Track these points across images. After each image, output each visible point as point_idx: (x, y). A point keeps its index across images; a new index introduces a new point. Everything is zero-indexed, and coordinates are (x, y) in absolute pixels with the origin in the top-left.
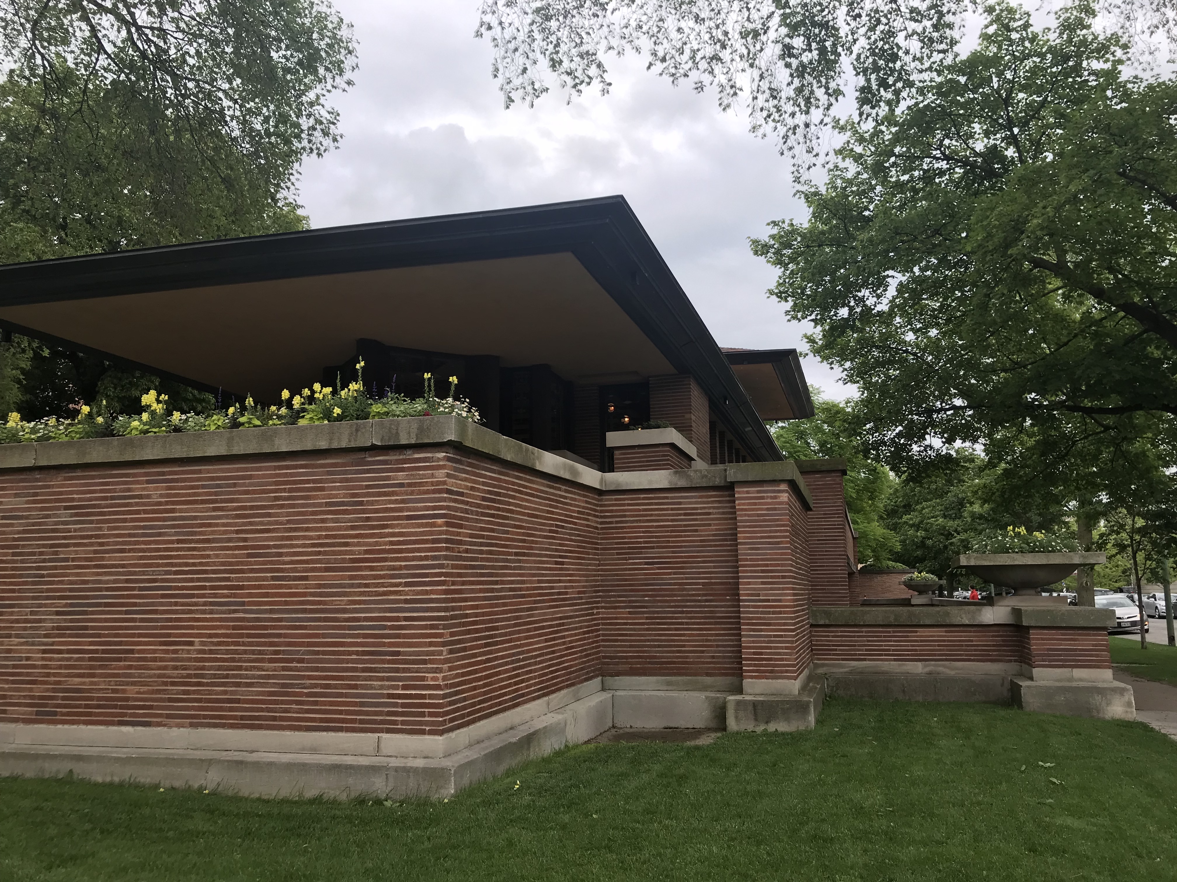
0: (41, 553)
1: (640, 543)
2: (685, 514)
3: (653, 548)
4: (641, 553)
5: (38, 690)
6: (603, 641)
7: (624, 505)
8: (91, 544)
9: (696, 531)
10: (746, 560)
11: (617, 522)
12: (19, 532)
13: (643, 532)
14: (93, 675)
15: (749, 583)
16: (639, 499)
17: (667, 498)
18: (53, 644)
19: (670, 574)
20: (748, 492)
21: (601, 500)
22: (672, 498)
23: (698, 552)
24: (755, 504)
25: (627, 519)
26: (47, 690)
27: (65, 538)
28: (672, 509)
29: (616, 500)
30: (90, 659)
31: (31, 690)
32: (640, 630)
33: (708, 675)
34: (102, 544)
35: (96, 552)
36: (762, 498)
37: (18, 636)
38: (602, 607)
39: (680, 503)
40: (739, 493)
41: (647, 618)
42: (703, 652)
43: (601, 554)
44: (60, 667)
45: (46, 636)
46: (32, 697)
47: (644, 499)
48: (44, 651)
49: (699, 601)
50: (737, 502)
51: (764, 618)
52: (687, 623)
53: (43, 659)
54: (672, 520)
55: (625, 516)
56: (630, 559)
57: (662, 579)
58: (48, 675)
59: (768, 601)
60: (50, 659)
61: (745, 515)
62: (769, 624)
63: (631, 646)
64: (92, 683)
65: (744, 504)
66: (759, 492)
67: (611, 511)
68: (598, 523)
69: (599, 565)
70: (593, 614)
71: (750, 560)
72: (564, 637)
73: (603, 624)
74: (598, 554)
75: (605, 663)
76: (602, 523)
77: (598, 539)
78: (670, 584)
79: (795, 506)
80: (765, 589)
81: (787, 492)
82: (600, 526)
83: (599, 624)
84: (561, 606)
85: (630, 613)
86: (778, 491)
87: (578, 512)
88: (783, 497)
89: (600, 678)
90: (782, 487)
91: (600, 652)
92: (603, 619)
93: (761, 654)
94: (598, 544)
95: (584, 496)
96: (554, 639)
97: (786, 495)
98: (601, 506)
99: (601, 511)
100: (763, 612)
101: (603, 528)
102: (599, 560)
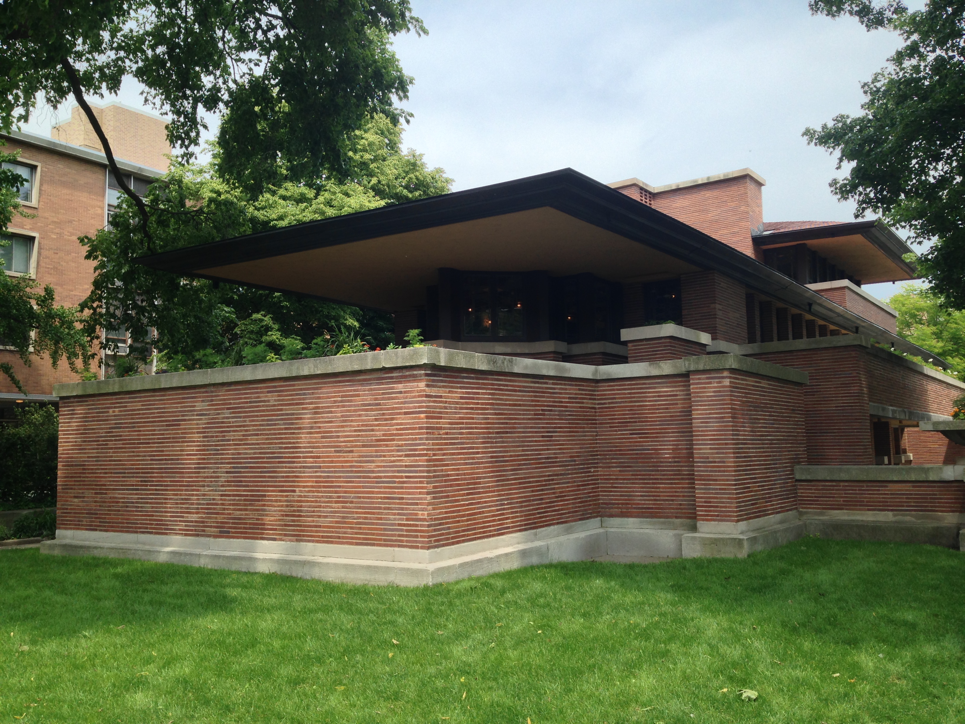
0: (217, 437)
1: (626, 418)
3: (635, 422)
4: (627, 426)
5: (220, 518)
6: (601, 491)
7: (614, 390)
8: (241, 431)
9: (668, 409)
10: (699, 431)
11: (609, 403)
12: (205, 424)
13: (629, 410)
14: (246, 510)
15: (700, 449)
16: (625, 385)
17: (645, 384)
18: (225, 491)
19: (648, 442)
20: (699, 379)
21: (598, 387)
22: (649, 384)
23: (668, 425)
24: (705, 388)
25: (617, 400)
26: (224, 518)
27: (228, 427)
29: (609, 386)
30: (245, 500)
31: (216, 518)
32: (627, 483)
33: (677, 517)
34: (246, 431)
35: (244, 435)
36: (710, 383)
37: (208, 486)
38: (600, 467)
39: (655, 388)
40: (693, 379)
41: (632, 475)
42: (672, 500)
43: (599, 428)
44: (230, 505)
45: (222, 486)
46: (217, 522)
47: (629, 385)
48: (222, 495)
49: (670, 462)
50: (691, 387)
51: (713, 476)
52: (662, 479)
53: (221, 500)
54: (650, 401)
55: (615, 398)
56: (620, 430)
57: (642, 446)
58: (224, 509)
59: (715, 462)
60: (225, 500)
61: (698, 397)
62: (716, 480)
63: (621, 496)
64: (246, 514)
65: (697, 388)
66: (709, 378)
67: (605, 395)
68: (595, 404)
69: (596, 436)
70: (590, 472)
71: (702, 431)
72: (554, 489)
73: (601, 479)
74: (596, 428)
75: (602, 508)
76: (599, 404)
77: (596, 416)
78: (649, 450)
79: (753, 386)
80: (712, 453)
81: (730, 377)
82: (597, 406)
83: (598, 479)
84: (548, 467)
85: (620, 471)
86: (723, 378)
87: (569, 398)
88: (727, 382)
89: (599, 518)
90: (726, 374)
91: (599, 500)
92: (600, 475)
93: (710, 502)
94: (595, 420)
95: (576, 385)
96: (542, 490)
97: (729, 380)
98: (598, 391)
99: (598, 395)
100: (711, 471)
101: (599, 408)
102: (596, 432)
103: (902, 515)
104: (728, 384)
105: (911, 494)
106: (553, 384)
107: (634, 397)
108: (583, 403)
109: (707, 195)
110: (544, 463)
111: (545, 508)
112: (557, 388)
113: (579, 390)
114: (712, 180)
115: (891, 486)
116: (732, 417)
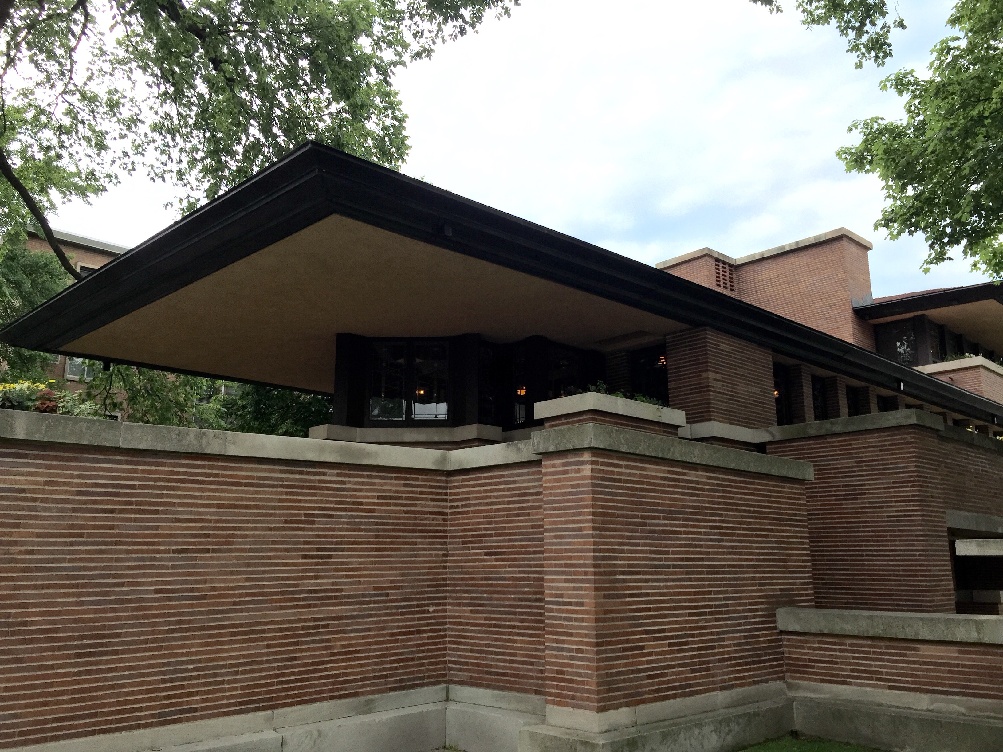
1: (480, 530)
2: (520, 495)
3: (491, 535)
4: (481, 542)
6: (450, 642)
7: (468, 486)
9: (528, 514)
10: (551, 551)
11: (463, 506)
13: (484, 517)
15: (552, 581)
16: (480, 478)
17: (503, 476)
19: (505, 566)
20: (553, 466)
21: (451, 482)
22: (508, 476)
23: (530, 540)
24: (560, 480)
25: (471, 502)
28: (508, 490)
29: (463, 480)
32: (479, 632)
36: (567, 472)
38: (450, 604)
39: (514, 482)
40: (546, 467)
41: (486, 619)
43: (451, 543)
47: (486, 478)
49: (530, 600)
50: (544, 479)
51: (567, 627)
52: (519, 627)
54: (509, 503)
55: (468, 499)
56: (473, 548)
57: (498, 573)
59: (570, 604)
61: (551, 495)
62: (571, 635)
63: (472, 651)
65: (549, 481)
66: (564, 465)
67: (458, 494)
68: (446, 507)
69: (445, 555)
70: (428, 612)
71: (556, 551)
72: (328, 640)
73: (451, 623)
74: (445, 543)
75: (450, 669)
76: (452, 507)
77: (446, 526)
78: (505, 579)
79: (663, 478)
80: (568, 589)
81: (593, 463)
82: (449, 511)
83: (445, 623)
84: (315, 606)
85: (472, 612)
86: (583, 463)
87: (378, 497)
88: (587, 470)
89: (443, 686)
90: (587, 457)
91: (445, 656)
92: (450, 617)
93: (562, 673)
94: (445, 531)
95: (396, 478)
96: (297, 644)
97: (589, 467)
98: (451, 488)
99: (451, 494)
100: (566, 619)
101: (452, 514)
102: (447, 550)
103: (943, 701)
104: (589, 473)
105: (958, 665)
106: (339, 475)
107: (490, 497)
108: (416, 505)
109: (797, 264)
110: (304, 599)
111: (299, 673)
112: (349, 482)
113: (406, 485)
114: (801, 245)
115: (926, 650)
116: (594, 529)
